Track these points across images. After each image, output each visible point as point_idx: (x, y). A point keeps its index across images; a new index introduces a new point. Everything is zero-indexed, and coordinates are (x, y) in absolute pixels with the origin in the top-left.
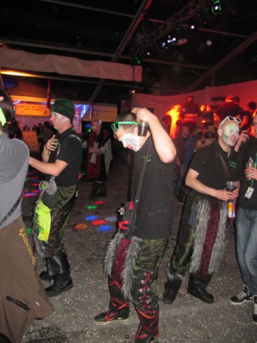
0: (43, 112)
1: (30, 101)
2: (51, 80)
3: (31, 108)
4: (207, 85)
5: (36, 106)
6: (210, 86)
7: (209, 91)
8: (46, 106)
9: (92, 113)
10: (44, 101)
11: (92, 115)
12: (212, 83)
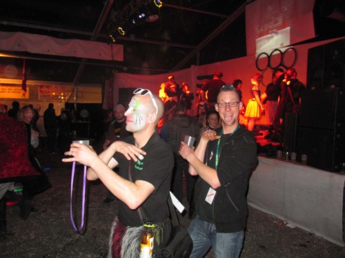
0: (22, 94)
1: (5, 82)
2: (26, 60)
3: (7, 90)
4: (193, 64)
5: (13, 88)
6: (196, 64)
7: (194, 71)
8: (21, 88)
9: (77, 94)
10: (19, 82)
11: (77, 97)
12: (198, 63)
